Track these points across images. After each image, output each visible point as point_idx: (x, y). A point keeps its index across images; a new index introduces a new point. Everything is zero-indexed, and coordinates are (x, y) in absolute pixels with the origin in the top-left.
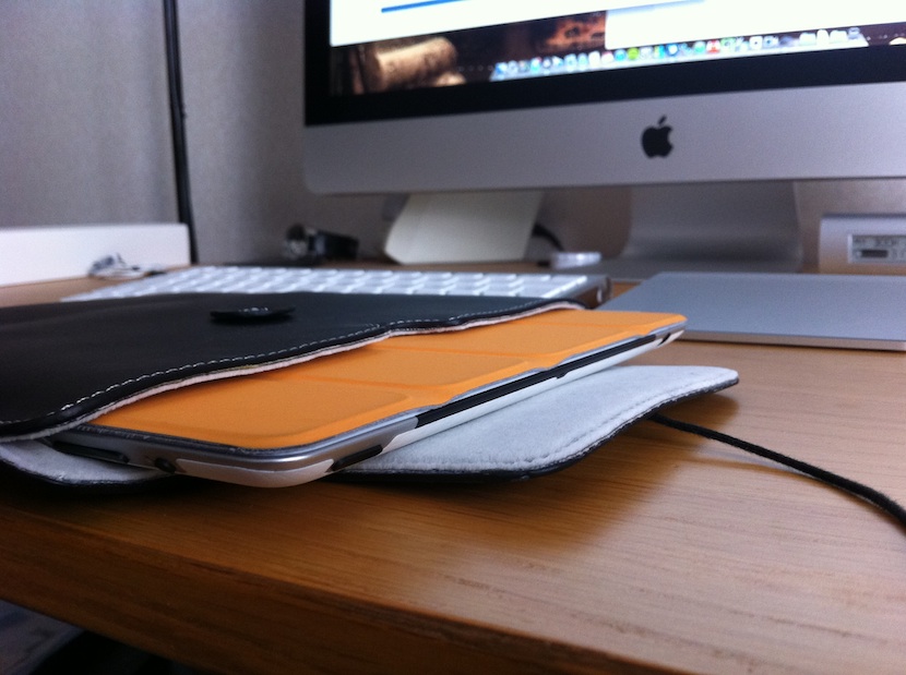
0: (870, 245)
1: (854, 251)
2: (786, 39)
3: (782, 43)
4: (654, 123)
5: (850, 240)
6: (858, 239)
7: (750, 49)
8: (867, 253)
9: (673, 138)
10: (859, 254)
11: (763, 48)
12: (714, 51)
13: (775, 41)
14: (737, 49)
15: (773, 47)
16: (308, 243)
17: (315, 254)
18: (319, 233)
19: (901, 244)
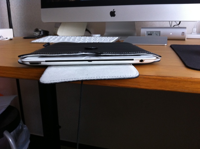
0: (149, 33)
1: (147, 34)
4: (112, 10)
5: (146, 32)
6: (147, 32)
8: (149, 34)
9: (115, 13)
10: (147, 35)
16: (39, 32)
17: (41, 35)
18: (42, 30)
19: (155, 33)
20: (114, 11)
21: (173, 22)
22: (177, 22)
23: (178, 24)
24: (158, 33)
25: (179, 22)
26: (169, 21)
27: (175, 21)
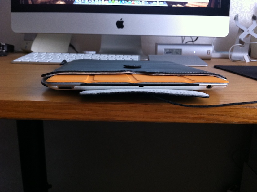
0: (168, 51)
2: (150, 2)
3: (149, 3)
4: (119, 20)
5: (164, 50)
6: (166, 50)
7: (142, 4)
9: (124, 24)
10: (166, 53)
11: (145, 4)
12: (133, 3)
13: (147, 3)
14: (139, 3)
15: (147, 4)
16: (2, 47)
17: (4, 51)
18: (5, 44)
19: (174, 51)
20: (122, 20)
21: (186, 37)
22: (192, 37)
23: (194, 40)
24: (179, 51)
25: (196, 38)
26: (182, 37)
27: (191, 37)
